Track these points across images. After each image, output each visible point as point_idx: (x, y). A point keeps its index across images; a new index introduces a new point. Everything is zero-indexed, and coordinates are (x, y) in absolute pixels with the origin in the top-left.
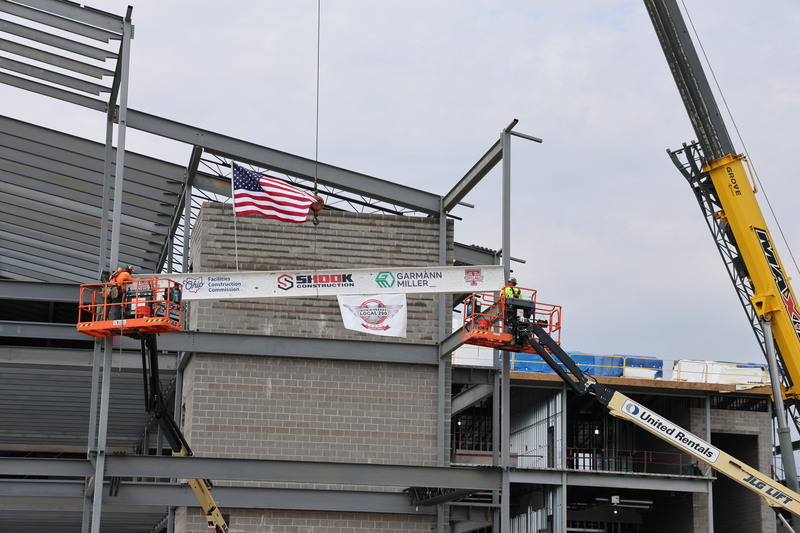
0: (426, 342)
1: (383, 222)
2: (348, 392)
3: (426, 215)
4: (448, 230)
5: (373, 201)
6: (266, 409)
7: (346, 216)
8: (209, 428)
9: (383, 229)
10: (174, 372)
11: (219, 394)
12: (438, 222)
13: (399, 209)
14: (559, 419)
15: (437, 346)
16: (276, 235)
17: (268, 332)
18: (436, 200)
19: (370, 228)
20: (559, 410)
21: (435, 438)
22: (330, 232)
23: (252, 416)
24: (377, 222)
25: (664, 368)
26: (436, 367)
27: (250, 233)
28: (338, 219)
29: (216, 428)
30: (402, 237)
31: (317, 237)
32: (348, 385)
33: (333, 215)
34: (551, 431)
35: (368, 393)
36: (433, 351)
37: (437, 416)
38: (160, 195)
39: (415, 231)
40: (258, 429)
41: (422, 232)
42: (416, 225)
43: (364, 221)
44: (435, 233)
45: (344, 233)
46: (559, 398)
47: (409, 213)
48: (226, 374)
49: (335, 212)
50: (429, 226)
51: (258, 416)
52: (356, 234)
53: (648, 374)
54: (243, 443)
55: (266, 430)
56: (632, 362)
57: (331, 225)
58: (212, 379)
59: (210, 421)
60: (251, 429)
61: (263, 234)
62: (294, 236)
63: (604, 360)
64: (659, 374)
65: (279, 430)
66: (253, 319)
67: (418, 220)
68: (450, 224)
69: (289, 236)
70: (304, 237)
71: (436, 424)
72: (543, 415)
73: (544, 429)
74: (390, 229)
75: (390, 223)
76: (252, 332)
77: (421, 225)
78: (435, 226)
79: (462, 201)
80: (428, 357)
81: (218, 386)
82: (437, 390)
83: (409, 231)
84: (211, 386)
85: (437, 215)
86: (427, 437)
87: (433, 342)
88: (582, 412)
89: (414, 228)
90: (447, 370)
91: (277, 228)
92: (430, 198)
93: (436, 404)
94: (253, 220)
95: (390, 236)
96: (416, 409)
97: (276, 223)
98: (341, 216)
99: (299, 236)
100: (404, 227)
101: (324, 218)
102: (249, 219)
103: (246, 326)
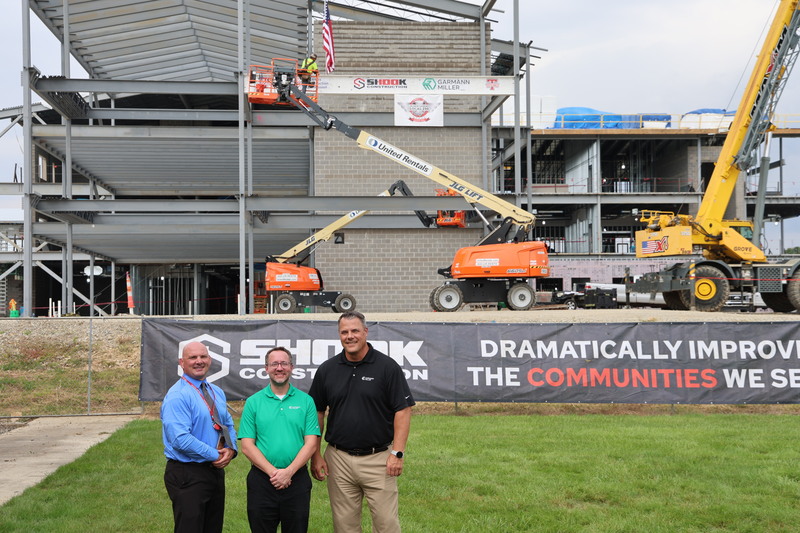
0: (473, 111)
1: (440, 28)
2: (420, 149)
3: (473, 21)
4: (486, 30)
5: (434, 13)
6: (365, 163)
7: (414, 25)
8: (326, 176)
9: (440, 32)
10: (307, 140)
11: (332, 153)
12: (479, 25)
13: (453, 17)
14: (595, 159)
15: (480, 113)
16: (365, 41)
17: (363, 110)
18: (477, 9)
19: (431, 32)
20: (595, 154)
21: (482, 176)
22: (403, 37)
23: (355, 167)
24: (436, 27)
25: (672, 121)
26: (480, 128)
27: (347, 41)
28: (408, 27)
29: (332, 176)
30: (454, 37)
31: (394, 41)
32: (420, 144)
33: (405, 25)
34: (590, 168)
35: (434, 148)
36: (477, 117)
37: (482, 162)
39: (463, 32)
40: (360, 176)
41: (468, 33)
42: (464, 28)
43: (426, 27)
44: (477, 33)
45: (412, 37)
46: (595, 145)
47: (460, 20)
48: (336, 140)
49: (406, 22)
50: (472, 28)
51: (359, 167)
52: (421, 37)
53: (660, 126)
54: (350, 185)
55: (366, 176)
56: (647, 118)
57: (403, 32)
58: (327, 144)
59: (327, 172)
60: (355, 176)
61: (357, 41)
62: (378, 41)
63: (630, 117)
64: (669, 125)
65: (374, 176)
66: (352, 101)
67: (465, 24)
68: (488, 26)
69: (374, 41)
70: (385, 41)
71: (482, 167)
72: (585, 157)
73: (586, 167)
74: (445, 32)
75: (445, 27)
76: (352, 110)
77: (467, 28)
78: (477, 28)
79: (493, 7)
80: (475, 121)
81: (330, 148)
82: (481, 144)
83: (459, 32)
84: (326, 148)
85: (478, 20)
86: (476, 176)
87: (478, 111)
88: (619, 154)
89: (461, 30)
90: (488, 130)
91: (366, 36)
92: (474, 8)
93: (481, 153)
94: (349, 31)
95: (445, 37)
96: (467, 158)
97: (365, 32)
98: (410, 25)
99: (381, 41)
100: (456, 30)
101: (398, 27)
102: (346, 31)
103: (348, 106)
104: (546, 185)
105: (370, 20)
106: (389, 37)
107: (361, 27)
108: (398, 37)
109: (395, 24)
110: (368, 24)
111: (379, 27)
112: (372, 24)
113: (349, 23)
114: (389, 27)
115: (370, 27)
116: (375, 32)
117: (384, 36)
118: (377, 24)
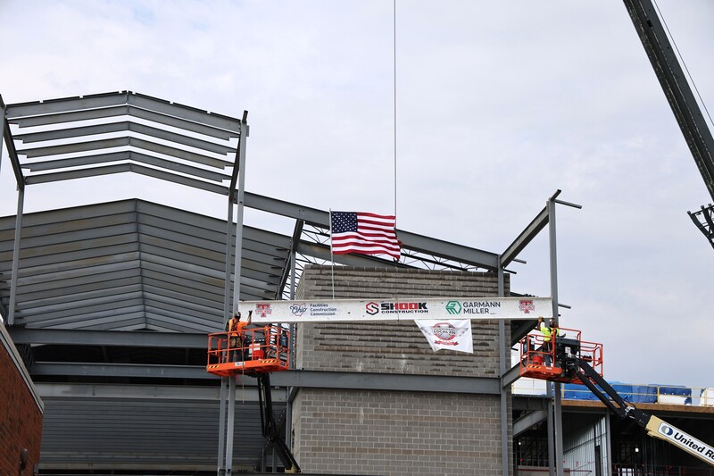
0: (490, 375)
1: (451, 277)
2: (426, 418)
3: (486, 271)
4: (505, 282)
5: (442, 260)
6: (360, 433)
7: (421, 273)
8: (314, 449)
9: (451, 283)
10: (285, 404)
11: (321, 421)
12: (497, 276)
13: (464, 266)
14: (604, 439)
15: (499, 379)
16: (364, 289)
17: (359, 369)
18: (494, 259)
19: (440, 282)
20: (604, 431)
21: (500, 456)
22: (408, 286)
23: (348, 439)
24: (446, 277)
25: (693, 396)
26: (498, 396)
27: (343, 288)
28: (414, 275)
29: (320, 449)
30: (467, 289)
31: (398, 291)
32: (426, 413)
33: (410, 272)
34: (598, 449)
35: (443, 419)
36: (495, 384)
37: (500, 439)
38: (270, 260)
39: (478, 284)
40: (354, 450)
41: (483, 284)
42: (478, 278)
43: (435, 276)
44: (494, 285)
45: (419, 287)
46: (603, 421)
47: (472, 269)
48: (327, 404)
49: (412, 269)
50: (489, 279)
51: (354, 439)
52: (429, 287)
53: (679, 401)
54: (342, 461)
55: (360, 450)
56: (664, 391)
57: (408, 281)
58: (315, 409)
59: (315, 443)
60: (348, 450)
61: (354, 289)
62: (379, 290)
63: (640, 389)
64: (689, 400)
65: (370, 451)
66: (347, 359)
67: (480, 274)
68: (507, 278)
69: (375, 290)
70: (386, 290)
71: (501, 444)
72: (590, 436)
73: (591, 447)
74: (457, 283)
75: (457, 277)
76: (346, 370)
77: (483, 279)
78: (495, 279)
79: (516, 258)
80: (491, 388)
81: (320, 415)
82: (500, 416)
83: (473, 283)
84: (315, 415)
85: (496, 270)
86: (493, 455)
87: (495, 375)
88: (624, 433)
89: (477, 281)
90: (507, 400)
91: (366, 284)
92: (489, 257)
93: (500, 427)
94: (346, 278)
95: (458, 288)
96: (482, 432)
97: (364, 279)
98: (417, 273)
99: (383, 290)
100: (470, 280)
101: (402, 275)
102: (342, 278)
103: (341, 364)
104: (539, 468)
105: (369, 267)
106: (392, 285)
107: (360, 273)
108: (403, 285)
109: (399, 272)
110: (367, 270)
111: (381, 274)
112: (372, 270)
113: (345, 269)
114: (392, 275)
115: (370, 274)
116: (376, 279)
117: (387, 285)
118: (378, 271)
